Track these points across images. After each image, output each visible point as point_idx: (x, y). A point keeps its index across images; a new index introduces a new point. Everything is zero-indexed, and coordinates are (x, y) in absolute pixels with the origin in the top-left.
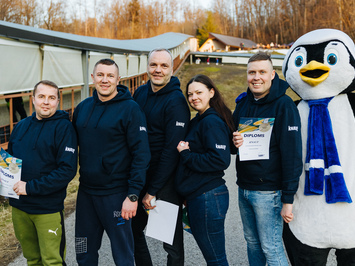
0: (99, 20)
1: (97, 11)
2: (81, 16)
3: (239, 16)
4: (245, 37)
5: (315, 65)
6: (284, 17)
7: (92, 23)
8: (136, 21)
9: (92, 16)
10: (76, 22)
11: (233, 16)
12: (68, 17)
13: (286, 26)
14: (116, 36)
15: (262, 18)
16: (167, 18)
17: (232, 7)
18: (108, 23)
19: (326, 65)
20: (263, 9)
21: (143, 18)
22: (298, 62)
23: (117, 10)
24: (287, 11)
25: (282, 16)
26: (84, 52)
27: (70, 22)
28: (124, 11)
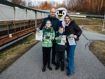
0: (39, 6)
1: (38, 4)
2: (35, 5)
3: (68, 6)
4: (69, 10)
5: (61, 14)
6: (78, 6)
7: (37, 7)
8: (46, 6)
9: (37, 5)
10: (34, 6)
11: (67, 5)
12: (32, 5)
13: (78, 8)
14: (42, 9)
15: (73, 6)
16: (53, 6)
17: (67, 3)
18: (40, 7)
19: (62, 14)
20: (73, 4)
21: (48, 6)
22: (57, 14)
23: (42, 4)
24: (78, 5)
25: (77, 6)
26: (36, 12)
27: (33, 6)
28: (44, 4)
